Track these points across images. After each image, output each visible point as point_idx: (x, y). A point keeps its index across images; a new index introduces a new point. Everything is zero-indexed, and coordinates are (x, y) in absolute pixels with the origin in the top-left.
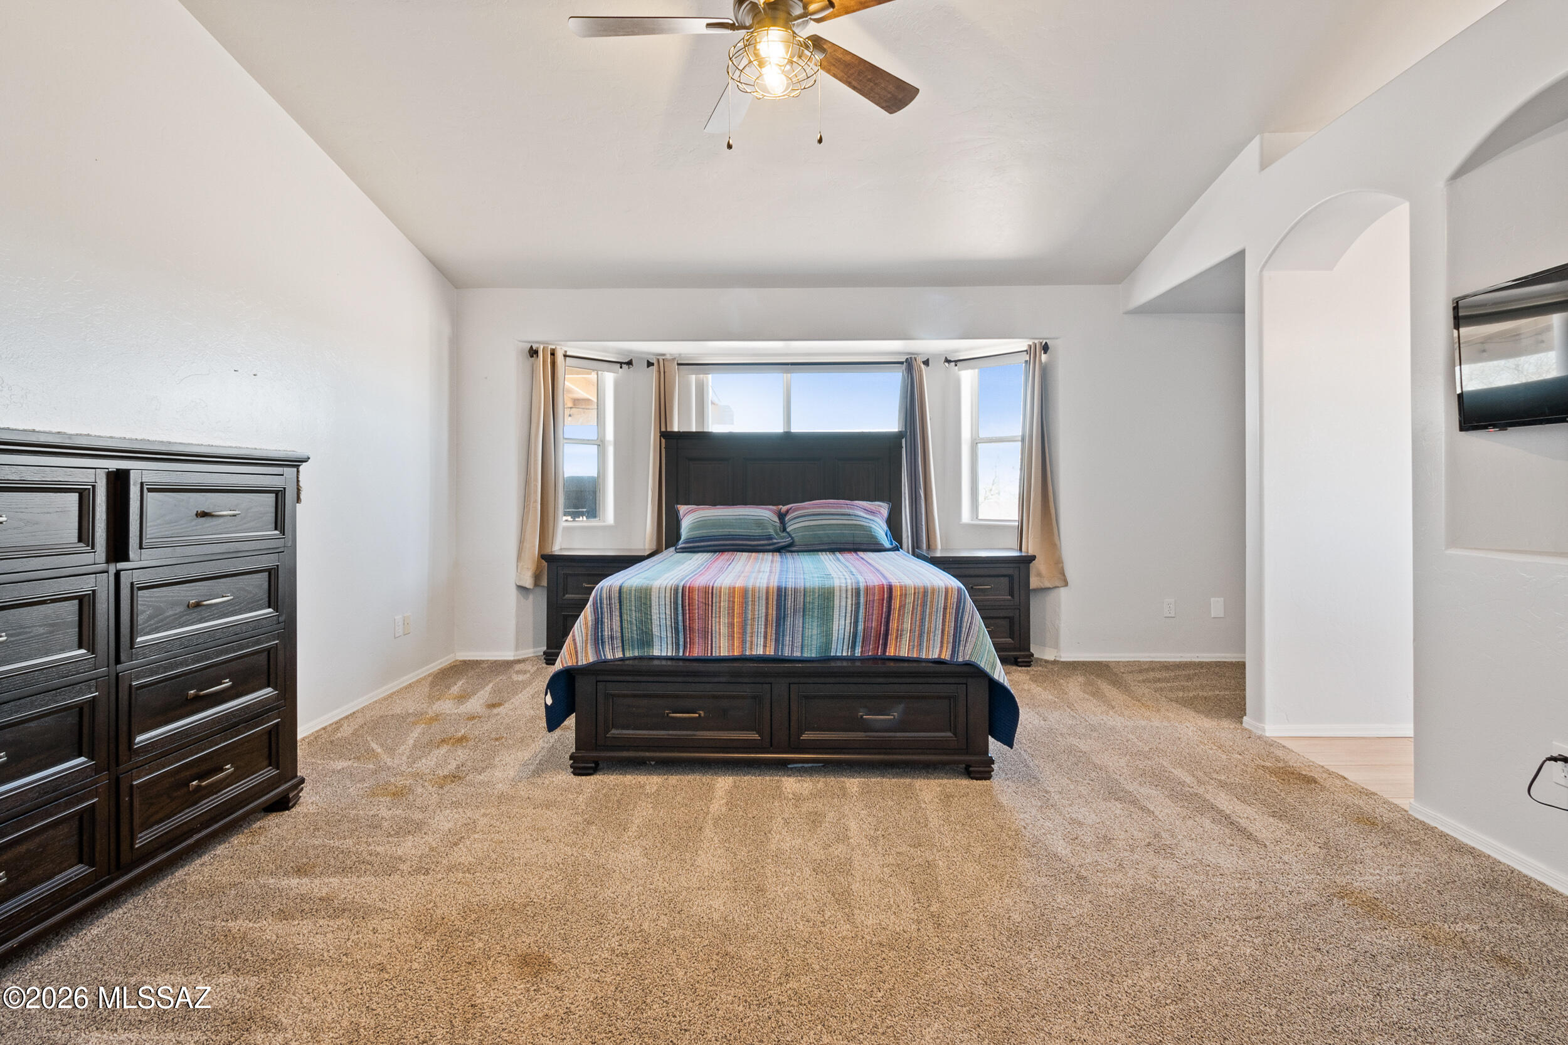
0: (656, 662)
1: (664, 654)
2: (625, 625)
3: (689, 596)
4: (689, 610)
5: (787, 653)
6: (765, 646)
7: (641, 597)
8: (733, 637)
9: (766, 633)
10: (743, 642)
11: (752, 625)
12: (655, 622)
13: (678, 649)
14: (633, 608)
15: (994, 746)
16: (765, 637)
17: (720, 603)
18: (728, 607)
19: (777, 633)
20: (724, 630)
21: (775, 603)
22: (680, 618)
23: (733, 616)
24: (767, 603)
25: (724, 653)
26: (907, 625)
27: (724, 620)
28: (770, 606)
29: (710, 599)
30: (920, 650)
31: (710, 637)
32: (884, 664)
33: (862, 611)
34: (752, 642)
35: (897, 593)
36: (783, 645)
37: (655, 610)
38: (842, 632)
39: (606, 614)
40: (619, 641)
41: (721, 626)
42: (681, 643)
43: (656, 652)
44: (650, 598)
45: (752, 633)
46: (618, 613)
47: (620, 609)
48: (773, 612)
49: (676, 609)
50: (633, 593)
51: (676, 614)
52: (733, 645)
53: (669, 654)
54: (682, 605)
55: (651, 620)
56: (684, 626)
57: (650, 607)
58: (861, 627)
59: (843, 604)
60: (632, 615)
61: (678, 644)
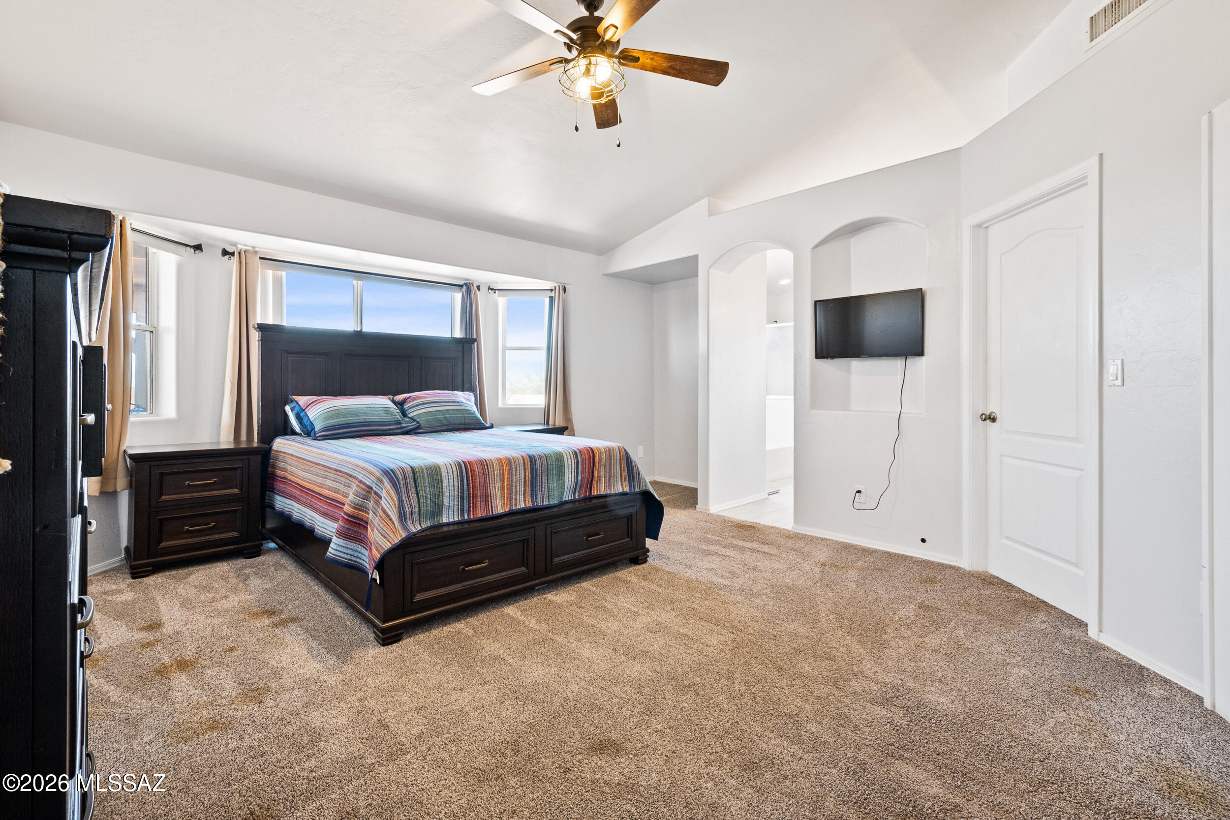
0: (445, 529)
1: (451, 520)
2: (422, 500)
3: (471, 469)
4: (472, 480)
5: (540, 504)
6: (525, 501)
7: (433, 474)
8: (504, 497)
9: (525, 490)
10: (510, 500)
11: (516, 486)
12: (446, 494)
13: (462, 514)
14: (427, 484)
15: (649, 542)
16: (524, 494)
17: (494, 471)
18: (500, 474)
19: (532, 490)
20: (498, 493)
21: (529, 467)
22: (466, 488)
23: (504, 481)
24: (525, 468)
25: (500, 511)
26: (603, 473)
27: (498, 485)
28: (527, 470)
29: (487, 470)
30: (610, 489)
31: (489, 500)
32: (590, 501)
33: (580, 466)
34: (516, 499)
35: (596, 452)
36: (536, 498)
37: (445, 484)
38: (570, 482)
39: (403, 493)
40: (417, 515)
41: (496, 490)
42: (466, 508)
43: (445, 520)
44: (441, 474)
45: (516, 492)
46: (414, 491)
47: (416, 486)
48: (529, 474)
49: (462, 481)
50: (425, 471)
51: (463, 485)
52: (504, 504)
53: (456, 519)
54: (467, 476)
55: (442, 492)
56: (469, 494)
57: (442, 482)
58: (579, 478)
59: (570, 463)
60: (426, 491)
61: (462, 510)
